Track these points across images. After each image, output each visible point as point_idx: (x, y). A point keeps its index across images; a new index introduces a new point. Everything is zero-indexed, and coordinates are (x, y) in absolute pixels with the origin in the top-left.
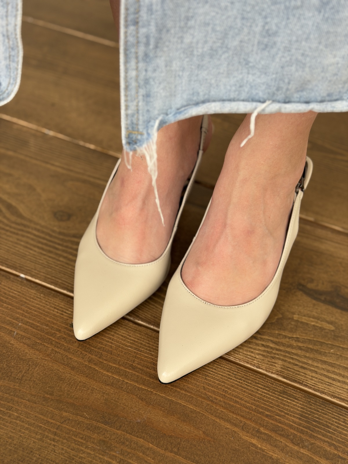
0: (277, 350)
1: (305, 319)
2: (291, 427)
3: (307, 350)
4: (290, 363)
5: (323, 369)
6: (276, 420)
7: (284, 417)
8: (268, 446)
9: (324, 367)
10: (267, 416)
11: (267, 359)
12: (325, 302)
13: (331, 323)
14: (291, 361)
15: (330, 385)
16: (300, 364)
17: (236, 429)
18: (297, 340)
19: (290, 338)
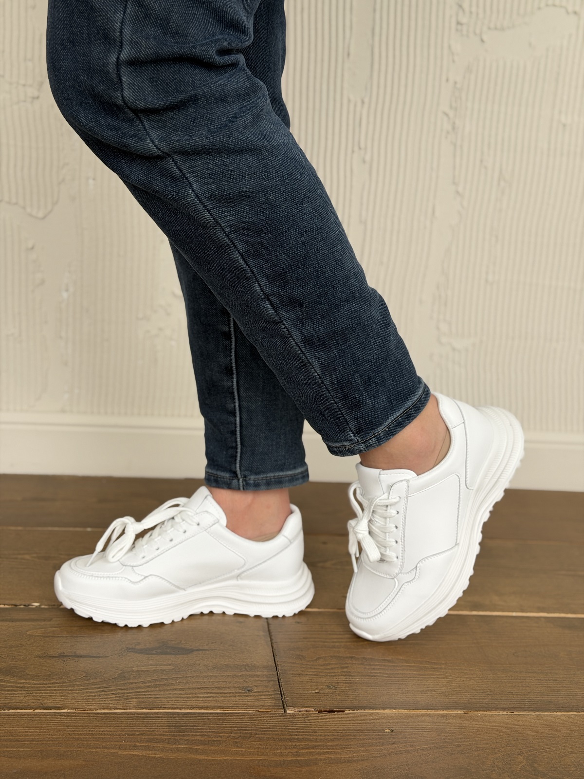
0: (127, 693)
1: (144, 668)
2: (164, 735)
3: (155, 686)
4: (143, 698)
5: (176, 694)
6: (148, 735)
7: (154, 731)
8: (148, 752)
9: (175, 692)
10: (138, 735)
11: (121, 701)
12: (157, 654)
13: (170, 665)
14: (144, 696)
15: (186, 701)
16: (154, 696)
17: (113, 751)
18: (143, 682)
19: (136, 683)
